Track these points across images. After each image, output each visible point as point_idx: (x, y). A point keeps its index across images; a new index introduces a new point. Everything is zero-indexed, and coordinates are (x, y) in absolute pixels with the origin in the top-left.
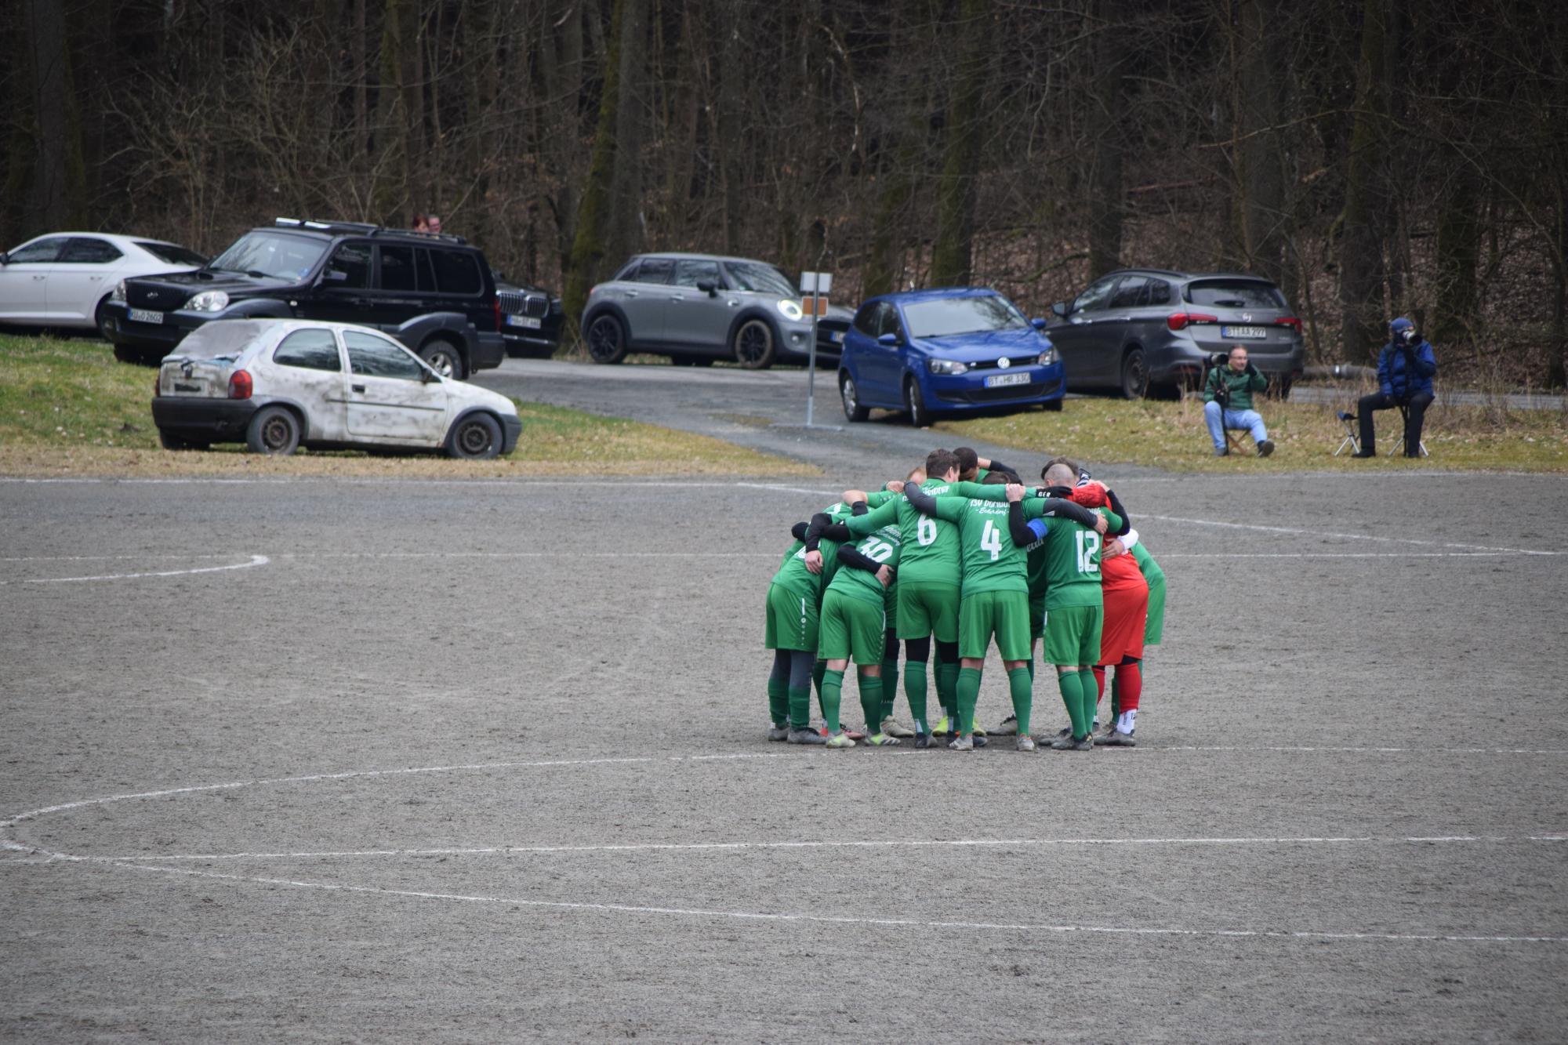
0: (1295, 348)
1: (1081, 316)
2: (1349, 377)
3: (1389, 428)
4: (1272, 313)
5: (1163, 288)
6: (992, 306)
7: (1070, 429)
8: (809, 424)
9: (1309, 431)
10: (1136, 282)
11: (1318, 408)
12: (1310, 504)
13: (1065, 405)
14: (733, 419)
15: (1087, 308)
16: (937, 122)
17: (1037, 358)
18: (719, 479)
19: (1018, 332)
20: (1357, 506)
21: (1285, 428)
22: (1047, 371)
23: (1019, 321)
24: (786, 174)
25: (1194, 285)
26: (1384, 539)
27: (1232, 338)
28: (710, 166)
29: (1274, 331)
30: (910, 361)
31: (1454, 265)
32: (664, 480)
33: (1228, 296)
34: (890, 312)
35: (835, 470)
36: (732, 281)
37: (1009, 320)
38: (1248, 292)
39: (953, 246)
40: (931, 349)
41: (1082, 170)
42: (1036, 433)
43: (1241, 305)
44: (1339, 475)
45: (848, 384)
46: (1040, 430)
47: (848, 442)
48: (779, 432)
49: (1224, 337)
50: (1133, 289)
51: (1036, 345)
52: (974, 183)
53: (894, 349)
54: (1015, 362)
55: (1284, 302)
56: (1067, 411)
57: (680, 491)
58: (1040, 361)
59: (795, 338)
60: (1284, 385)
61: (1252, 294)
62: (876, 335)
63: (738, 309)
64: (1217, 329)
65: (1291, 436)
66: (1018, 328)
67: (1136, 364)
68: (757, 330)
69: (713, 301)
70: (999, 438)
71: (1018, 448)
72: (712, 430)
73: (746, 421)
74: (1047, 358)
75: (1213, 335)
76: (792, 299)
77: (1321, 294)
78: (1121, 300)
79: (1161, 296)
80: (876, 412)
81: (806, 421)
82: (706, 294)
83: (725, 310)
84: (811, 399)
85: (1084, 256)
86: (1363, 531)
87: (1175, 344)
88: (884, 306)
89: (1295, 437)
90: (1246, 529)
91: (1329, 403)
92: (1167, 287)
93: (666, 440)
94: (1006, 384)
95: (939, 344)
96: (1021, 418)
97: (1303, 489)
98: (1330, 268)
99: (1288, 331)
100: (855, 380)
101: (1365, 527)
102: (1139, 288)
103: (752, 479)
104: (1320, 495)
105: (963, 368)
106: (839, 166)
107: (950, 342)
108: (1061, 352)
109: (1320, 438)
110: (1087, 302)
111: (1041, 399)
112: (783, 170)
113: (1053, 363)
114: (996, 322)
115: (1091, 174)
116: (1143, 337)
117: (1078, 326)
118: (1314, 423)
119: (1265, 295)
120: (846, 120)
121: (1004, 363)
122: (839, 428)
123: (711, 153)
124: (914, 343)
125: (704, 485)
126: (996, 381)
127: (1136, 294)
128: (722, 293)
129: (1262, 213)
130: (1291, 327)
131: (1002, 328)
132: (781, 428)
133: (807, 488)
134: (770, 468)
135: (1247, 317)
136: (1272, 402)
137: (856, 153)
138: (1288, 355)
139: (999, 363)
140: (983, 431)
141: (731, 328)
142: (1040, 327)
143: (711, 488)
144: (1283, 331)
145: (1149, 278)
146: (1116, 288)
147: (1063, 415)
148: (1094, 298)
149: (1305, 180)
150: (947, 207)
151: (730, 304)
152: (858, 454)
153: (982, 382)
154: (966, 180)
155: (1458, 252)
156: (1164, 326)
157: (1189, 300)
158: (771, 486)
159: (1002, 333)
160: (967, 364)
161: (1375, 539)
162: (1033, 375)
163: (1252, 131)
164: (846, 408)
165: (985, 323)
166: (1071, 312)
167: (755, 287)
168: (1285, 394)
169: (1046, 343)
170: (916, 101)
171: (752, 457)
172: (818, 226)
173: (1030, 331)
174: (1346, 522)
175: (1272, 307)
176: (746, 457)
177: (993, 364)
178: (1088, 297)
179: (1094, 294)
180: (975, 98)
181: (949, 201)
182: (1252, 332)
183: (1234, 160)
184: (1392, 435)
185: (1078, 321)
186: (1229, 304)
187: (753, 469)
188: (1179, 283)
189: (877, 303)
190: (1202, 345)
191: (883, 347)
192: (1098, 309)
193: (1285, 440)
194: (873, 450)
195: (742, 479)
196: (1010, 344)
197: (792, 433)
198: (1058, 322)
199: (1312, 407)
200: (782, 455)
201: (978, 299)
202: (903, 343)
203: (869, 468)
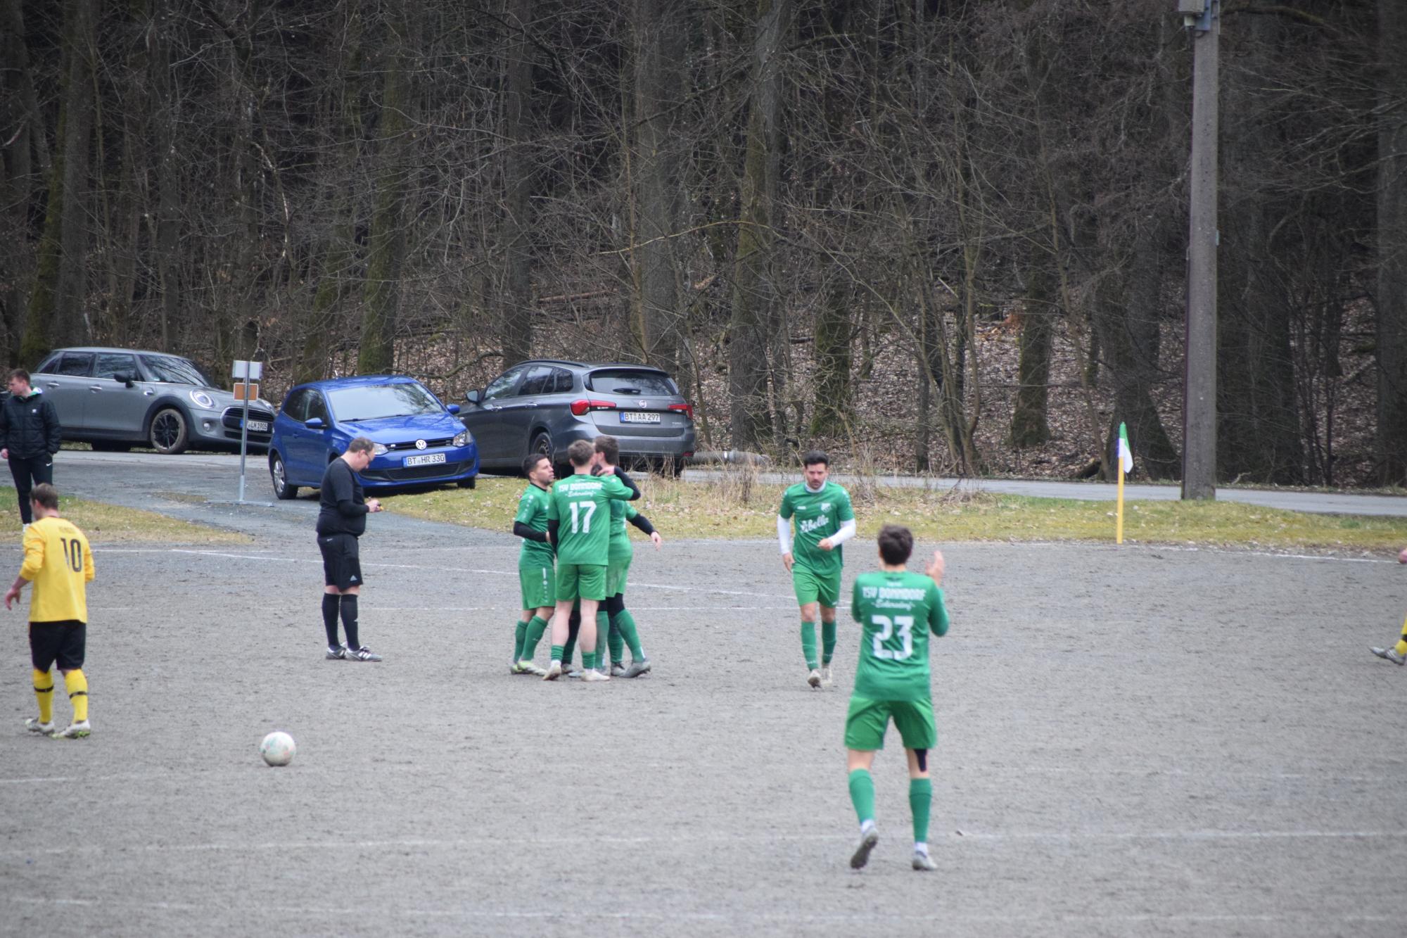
0: (686, 432)
1: (492, 403)
2: (735, 461)
3: (771, 503)
4: (665, 400)
5: (567, 378)
6: (411, 393)
7: (482, 504)
8: (241, 500)
9: (699, 505)
10: (543, 371)
11: (707, 485)
12: (699, 566)
13: (478, 483)
14: (168, 497)
15: (498, 395)
16: (362, 234)
17: (451, 440)
18: (155, 546)
19: (434, 417)
20: (739, 568)
21: (677, 502)
22: (462, 452)
23: (436, 407)
24: (222, 279)
25: (595, 374)
26: (764, 595)
27: (629, 422)
28: (151, 271)
29: (665, 416)
30: (335, 443)
31: (830, 361)
32: (103, 547)
33: (626, 384)
34: (316, 398)
35: (264, 538)
36: (147, 373)
37: (426, 406)
38: (645, 381)
39: (377, 343)
40: (354, 432)
41: (494, 277)
42: (451, 507)
43: (638, 393)
44: (725, 542)
45: (277, 465)
46: (455, 505)
47: (276, 516)
48: (213, 507)
49: (622, 422)
50: (540, 378)
51: (451, 428)
52: (395, 285)
53: (321, 432)
54: (431, 443)
55: (677, 391)
56: (479, 489)
57: (118, 556)
58: (455, 442)
59: (206, 425)
60: (676, 465)
61: (648, 383)
62: (304, 420)
63: (153, 399)
64: (616, 414)
65: (683, 510)
66: (434, 413)
67: (543, 447)
68: (171, 419)
69: (131, 391)
70: (416, 512)
71: (434, 520)
72: (151, 507)
73: (182, 499)
74: (461, 440)
75: (611, 420)
76: (204, 389)
77: (712, 392)
78: (528, 388)
79: (565, 384)
80: (302, 491)
81: (238, 498)
82: (123, 385)
83: (141, 399)
84: (242, 477)
85: (497, 354)
86: (745, 588)
87: (578, 428)
88: (311, 393)
89: (686, 510)
90: (640, 587)
91: (716, 481)
92: (571, 376)
93: (106, 514)
94: (424, 463)
95: (361, 428)
96: (437, 495)
97: (692, 555)
98: (720, 369)
99: (680, 416)
100: (285, 460)
101: (747, 584)
102: (545, 377)
103: (186, 546)
104: (707, 559)
105: (384, 449)
106: (271, 271)
107: (372, 425)
108: (474, 436)
109: (709, 511)
110: (498, 390)
111: (456, 477)
112: (218, 274)
113: (466, 444)
114: (415, 408)
115: (503, 280)
116: (549, 422)
117: (489, 411)
118: (704, 498)
119: (660, 384)
120: (276, 230)
121: (421, 445)
122: (269, 504)
123: (151, 258)
124: (338, 426)
125: (141, 551)
126: (414, 460)
127: (543, 382)
128: (138, 384)
129: (658, 315)
130: (683, 413)
131: (419, 413)
132: (214, 504)
133: (237, 554)
134: (202, 537)
135: (643, 404)
136: (665, 481)
137: (287, 260)
138: (680, 438)
139: (417, 444)
140: (402, 506)
141: (147, 416)
142: (454, 412)
143: (147, 554)
144: (676, 416)
145: (554, 368)
146: (524, 377)
147: (474, 492)
148: (504, 387)
149: (697, 286)
150: (371, 309)
151: (145, 393)
152: (287, 526)
153: (401, 462)
154: (388, 284)
155: (833, 351)
156: (568, 411)
157: (590, 388)
158: (203, 552)
159: (419, 417)
160: (387, 446)
161: (756, 595)
162: (448, 454)
163: (647, 240)
164: (276, 487)
165: (406, 408)
166: (482, 399)
167: (169, 379)
168: (677, 473)
169: (460, 426)
170: (341, 212)
171: (186, 528)
172: (252, 325)
173: (446, 416)
174: (730, 581)
175: (666, 395)
176: (181, 528)
177: (411, 445)
178: (498, 386)
179: (505, 383)
180: (395, 210)
181: (373, 303)
182: (647, 418)
183: (632, 264)
184: (773, 509)
185: (489, 407)
186: (627, 392)
187: (187, 537)
188: (581, 373)
189: (304, 390)
190: (601, 428)
191: (311, 430)
192: (508, 397)
193: (677, 514)
194: (300, 522)
195: (177, 546)
196: (428, 427)
197: (225, 508)
198: (472, 408)
199: (702, 485)
200: (215, 526)
201: (398, 386)
202: (328, 426)
203: (297, 537)
